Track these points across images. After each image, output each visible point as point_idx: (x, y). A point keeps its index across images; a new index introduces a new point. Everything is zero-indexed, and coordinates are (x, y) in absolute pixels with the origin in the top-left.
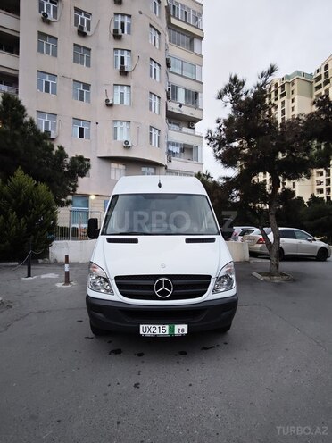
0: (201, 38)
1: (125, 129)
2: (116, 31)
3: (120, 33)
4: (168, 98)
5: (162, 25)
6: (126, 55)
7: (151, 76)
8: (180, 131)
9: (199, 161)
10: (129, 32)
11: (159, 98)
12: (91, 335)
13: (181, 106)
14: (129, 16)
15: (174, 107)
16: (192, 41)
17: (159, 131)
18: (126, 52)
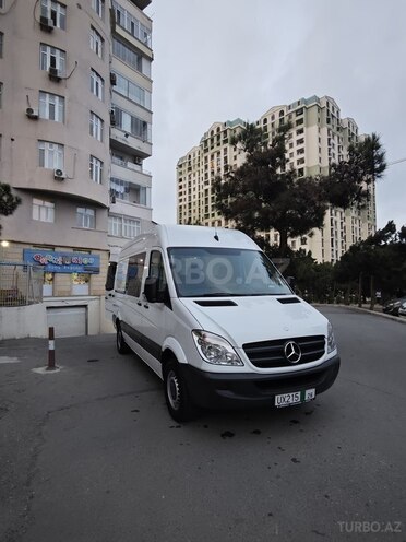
0: (151, 60)
1: (56, 155)
2: (44, 20)
3: (50, 23)
4: (113, 123)
5: (106, 30)
6: (57, 55)
7: (92, 90)
8: (125, 166)
9: (148, 206)
10: (63, 27)
11: (102, 121)
12: (174, 423)
13: (127, 136)
14: (64, 6)
15: (119, 135)
16: (139, 60)
17: (102, 163)
18: (58, 52)
